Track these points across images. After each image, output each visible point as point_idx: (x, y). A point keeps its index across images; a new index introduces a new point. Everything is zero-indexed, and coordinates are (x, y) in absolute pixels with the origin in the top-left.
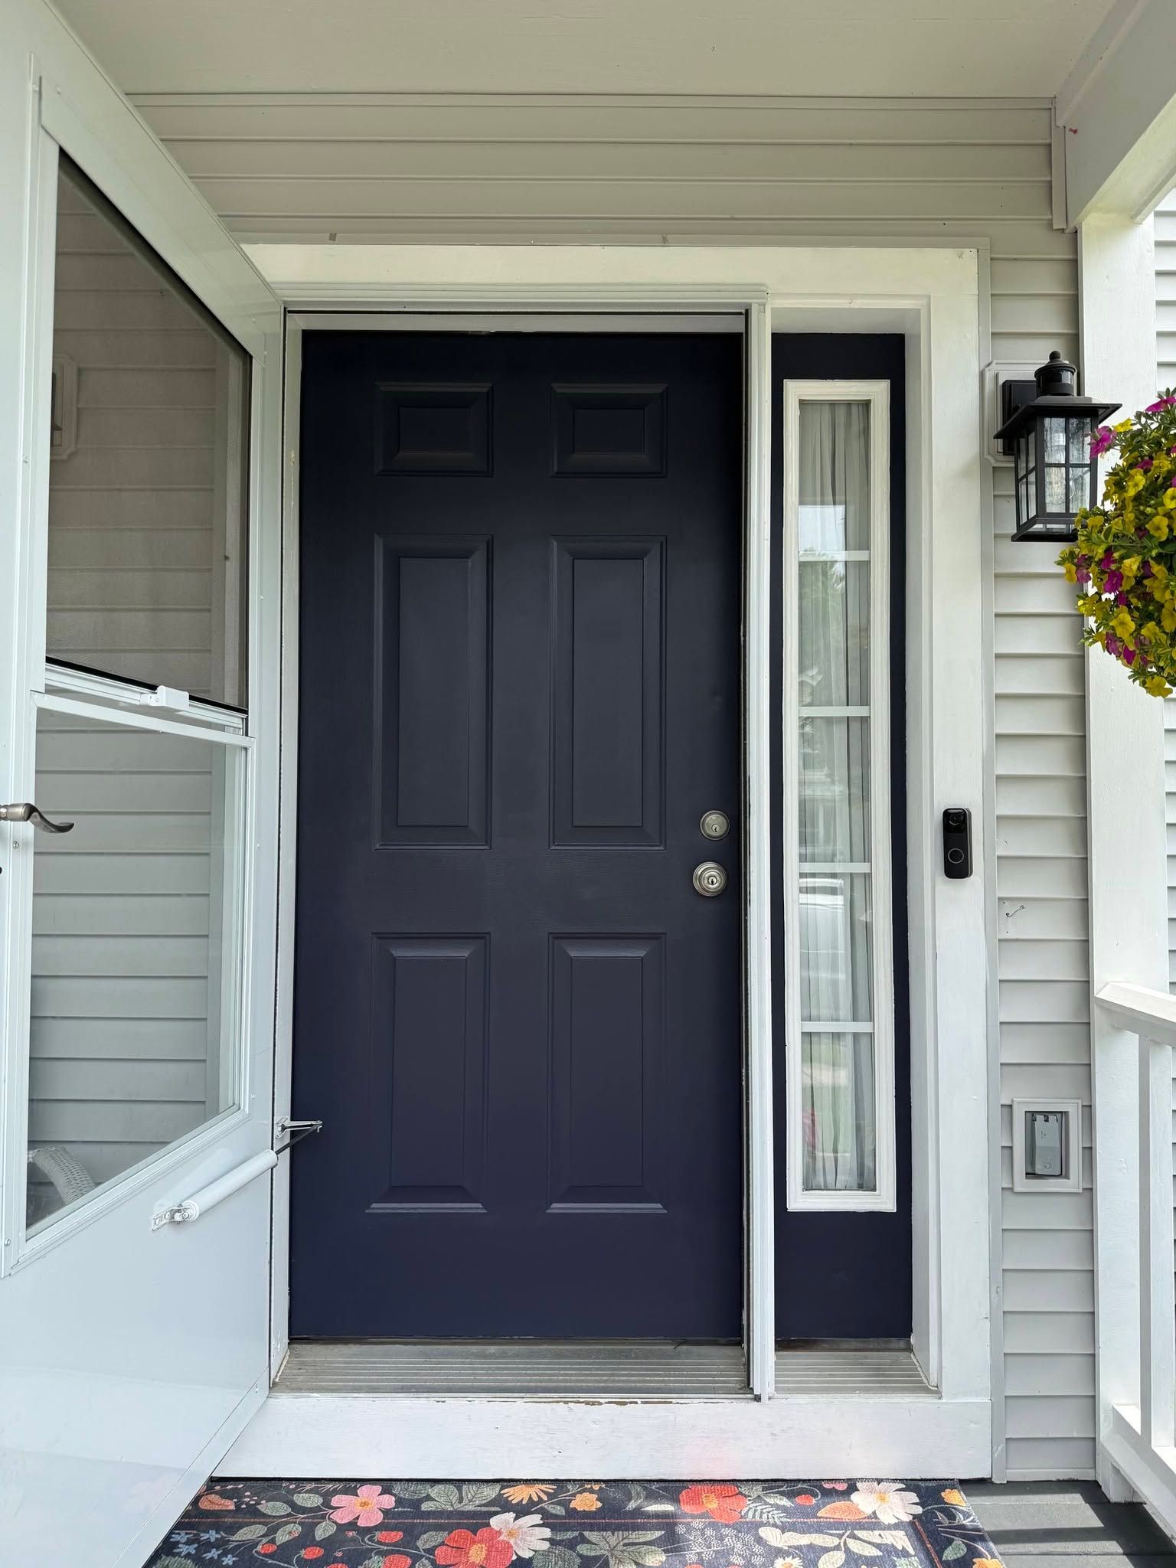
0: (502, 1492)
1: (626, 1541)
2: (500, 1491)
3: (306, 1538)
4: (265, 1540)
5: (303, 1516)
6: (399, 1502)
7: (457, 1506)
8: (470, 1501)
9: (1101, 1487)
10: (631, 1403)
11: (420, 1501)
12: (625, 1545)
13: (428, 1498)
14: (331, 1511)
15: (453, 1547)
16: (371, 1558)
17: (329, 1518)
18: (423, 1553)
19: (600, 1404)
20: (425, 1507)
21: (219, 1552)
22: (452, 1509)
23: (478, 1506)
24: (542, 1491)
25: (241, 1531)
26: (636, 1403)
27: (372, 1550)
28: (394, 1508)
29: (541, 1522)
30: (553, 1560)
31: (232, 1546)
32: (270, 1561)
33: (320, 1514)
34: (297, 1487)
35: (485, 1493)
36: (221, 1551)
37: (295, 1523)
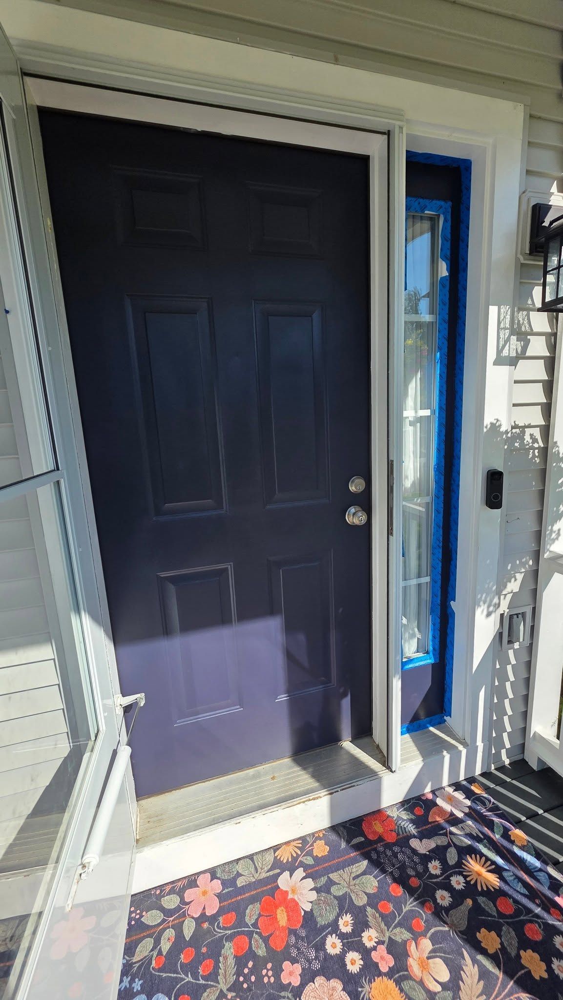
0: (275, 855)
1: (353, 875)
2: (274, 854)
3: (179, 943)
4: (155, 953)
5: (172, 919)
6: (224, 884)
7: (256, 876)
8: (262, 869)
9: (528, 763)
10: (335, 792)
11: (234, 880)
12: (354, 879)
13: (239, 875)
14: (188, 906)
15: (266, 916)
16: (224, 945)
17: (189, 915)
18: (252, 929)
19: (321, 797)
20: (240, 882)
21: (129, 978)
22: (254, 880)
23: (267, 872)
24: (296, 847)
25: (138, 950)
26: (338, 791)
27: (221, 938)
28: (222, 891)
29: (305, 874)
30: (323, 907)
31: (135, 968)
32: (164, 975)
33: (179, 912)
34: (161, 892)
35: (267, 859)
36: (130, 977)
37: (169, 927)
